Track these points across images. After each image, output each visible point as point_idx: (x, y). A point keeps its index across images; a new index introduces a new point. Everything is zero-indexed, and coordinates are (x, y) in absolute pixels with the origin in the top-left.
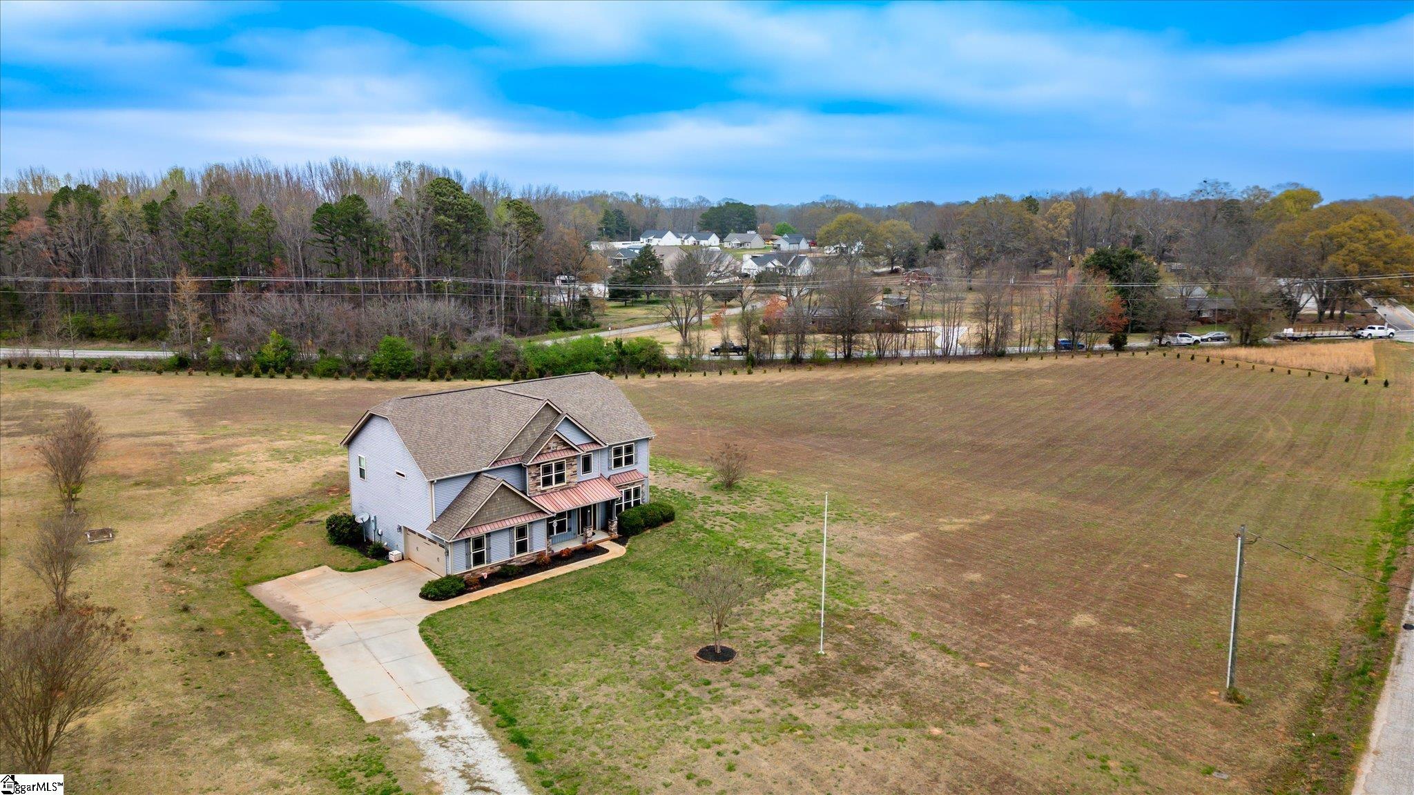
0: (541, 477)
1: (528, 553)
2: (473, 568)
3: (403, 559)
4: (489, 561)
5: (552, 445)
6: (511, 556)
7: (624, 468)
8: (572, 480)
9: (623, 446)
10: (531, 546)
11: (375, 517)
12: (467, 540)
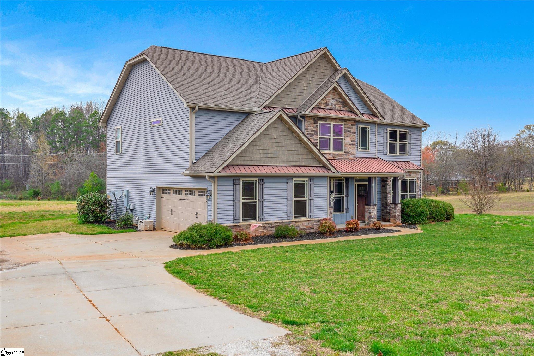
0: (319, 136)
1: (307, 219)
2: (242, 223)
3: (155, 229)
4: (262, 219)
5: (331, 101)
6: (288, 217)
7: (398, 156)
8: (350, 151)
9: (398, 130)
10: (311, 211)
11: (128, 191)
12: (236, 179)
